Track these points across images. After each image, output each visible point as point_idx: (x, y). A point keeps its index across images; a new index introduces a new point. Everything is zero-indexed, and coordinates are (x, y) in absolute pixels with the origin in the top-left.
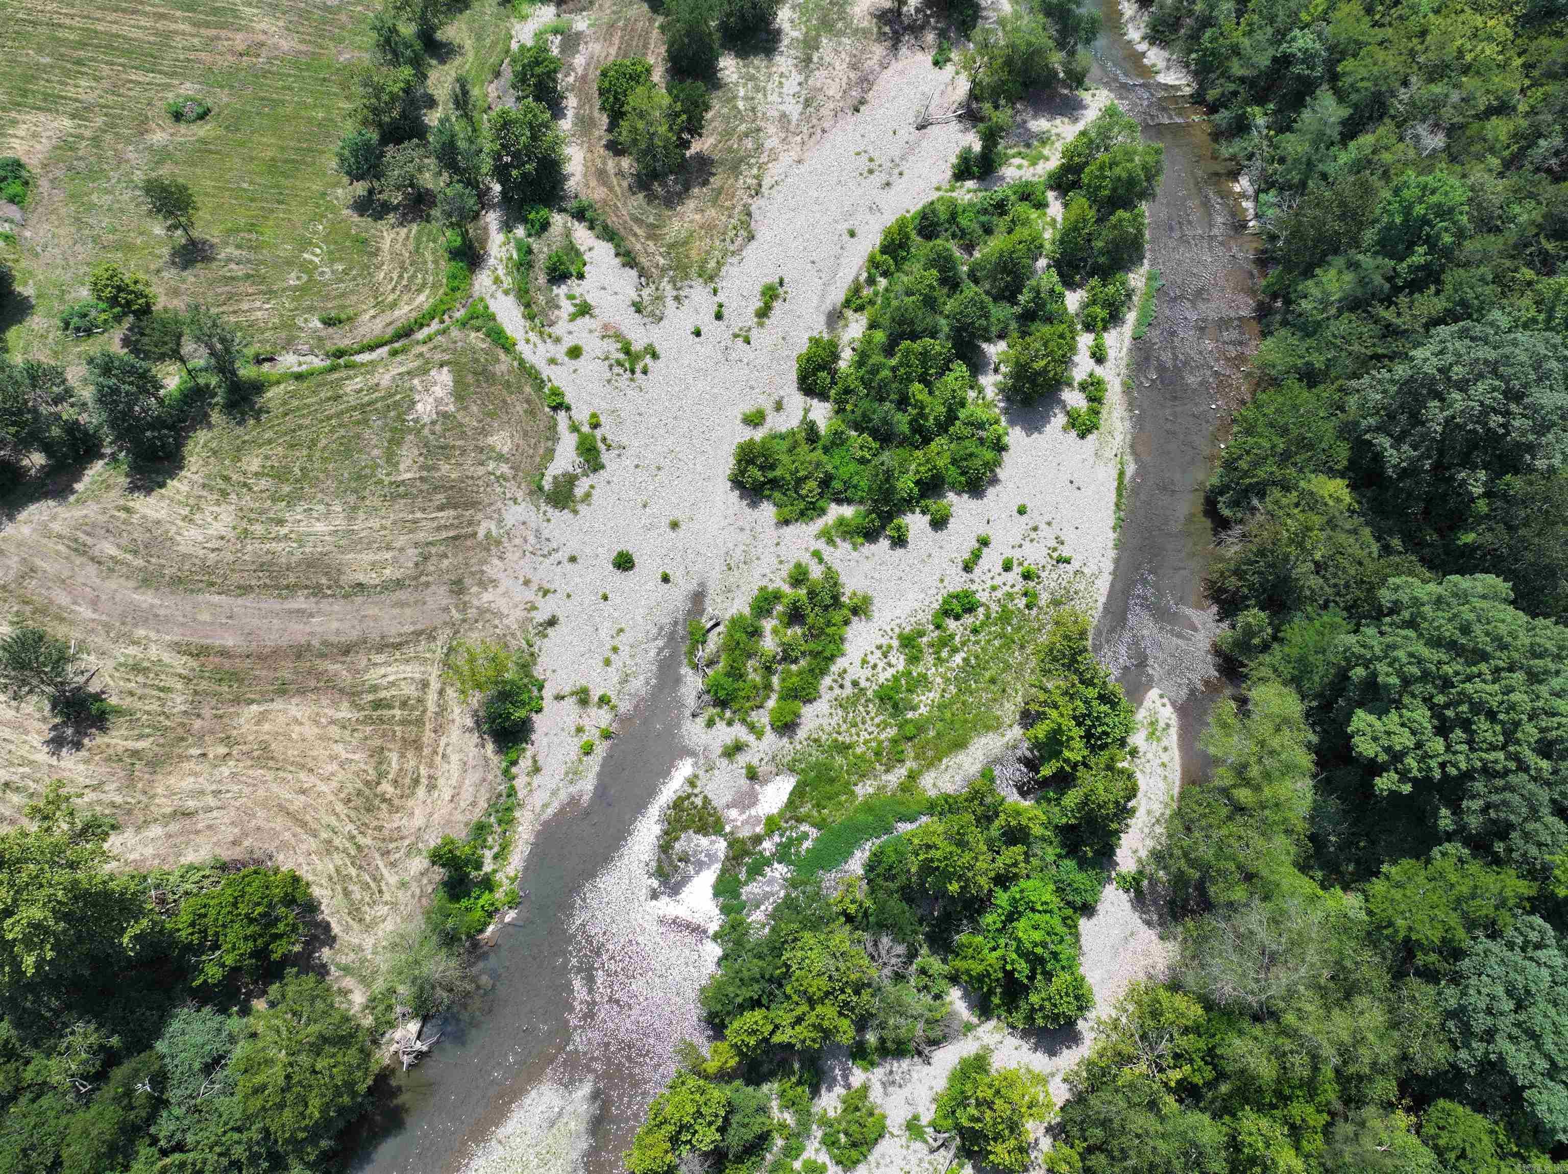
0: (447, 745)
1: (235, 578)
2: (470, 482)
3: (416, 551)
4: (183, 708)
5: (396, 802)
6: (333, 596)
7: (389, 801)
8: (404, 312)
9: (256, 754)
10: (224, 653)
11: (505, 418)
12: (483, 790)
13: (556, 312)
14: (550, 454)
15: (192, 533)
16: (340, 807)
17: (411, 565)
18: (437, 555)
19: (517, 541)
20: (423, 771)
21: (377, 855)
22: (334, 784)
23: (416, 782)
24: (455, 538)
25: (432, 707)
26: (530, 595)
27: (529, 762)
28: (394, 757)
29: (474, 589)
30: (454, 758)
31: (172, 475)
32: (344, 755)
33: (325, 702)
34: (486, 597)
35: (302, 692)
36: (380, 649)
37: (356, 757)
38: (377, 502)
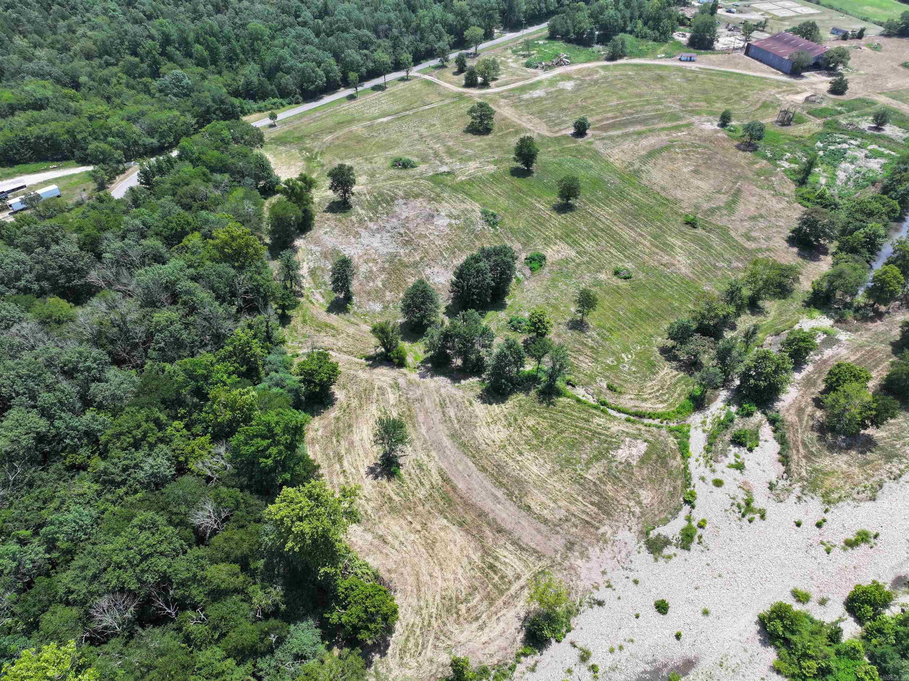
0: (504, 615)
1: (484, 462)
2: (616, 503)
3: (565, 514)
4: (421, 497)
5: (461, 619)
6: (515, 502)
7: (459, 616)
8: (646, 406)
9: (429, 541)
10: (454, 489)
11: (657, 487)
12: (501, 653)
13: (723, 458)
14: (665, 522)
15: (485, 431)
16: (438, 598)
17: (558, 517)
18: (573, 523)
19: (615, 549)
20: (484, 617)
21: (433, 635)
22: (445, 585)
23: (477, 619)
24: (587, 522)
25: (512, 591)
26: (600, 580)
27: (533, 663)
28: (478, 597)
29: (577, 554)
30: (502, 624)
31: (497, 403)
32: (459, 576)
33: (472, 545)
34: (579, 562)
35: (468, 532)
36: (514, 543)
37: (464, 582)
38: (566, 477)
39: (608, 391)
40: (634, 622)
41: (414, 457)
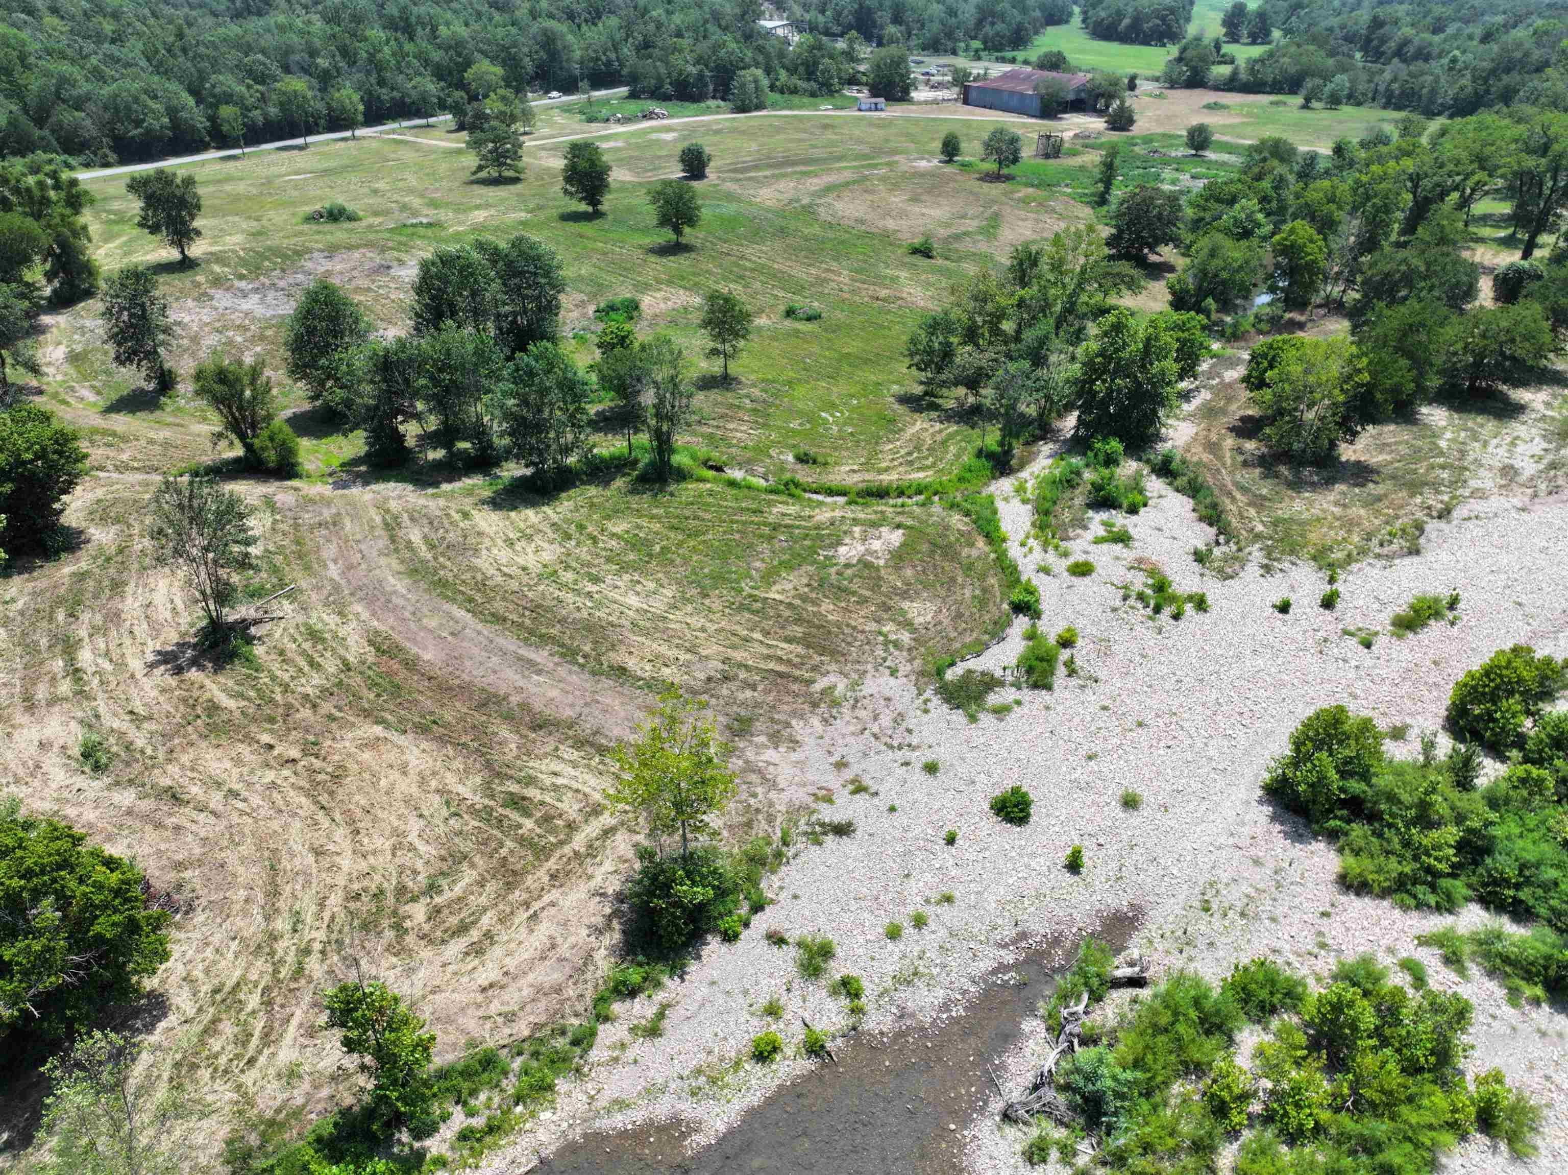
0: (553, 904)
1: (498, 606)
2: (847, 631)
3: (720, 666)
4: (309, 690)
5: (410, 940)
6: (582, 666)
7: (399, 928)
9: (320, 777)
10: (411, 664)
11: (943, 593)
12: (542, 1005)
13: (1079, 531)
14: (980, 649)
15: (503, 555)
16: (335, 900)
17: (702, 676)
18: (744, 682)
19: (862, 714)
20: (486, 921)
21: (307, 998)
22: (363, 866)
23: (463, 929)
24: (781, 675)
25: (579, 842)
26: (833, 781)
28: (468, 876)
29: (762, 739)
30: (545, 929)
32: (413, 837)
33: (458, 764)
34: (770, 755)
35: (442, 740)
36: (579, 744)
37: (422, 848)
38: (717, 605)
39: (799, 466)
40: (947, 855)
41: (300, 618)
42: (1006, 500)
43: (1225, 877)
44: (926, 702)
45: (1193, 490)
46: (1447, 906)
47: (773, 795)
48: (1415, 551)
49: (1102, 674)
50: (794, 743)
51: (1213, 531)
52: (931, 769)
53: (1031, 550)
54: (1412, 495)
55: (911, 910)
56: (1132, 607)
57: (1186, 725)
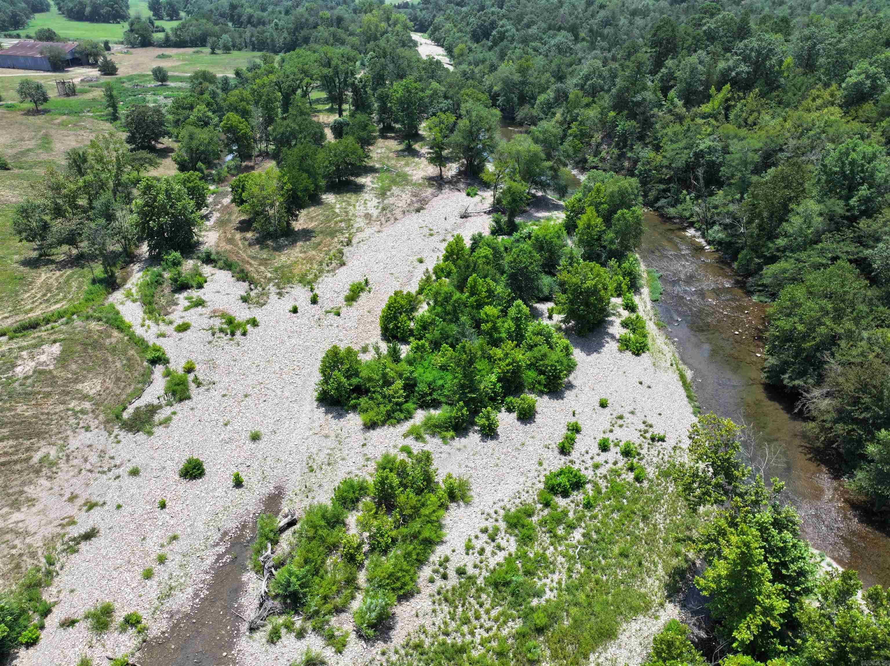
2: (43, 417)
8: (36, 314)
11: (102, 370)
13: (174, 307)
14: (138, 393)
19: (75, 462)
26: (71, 510)
29: (6, 510)
34: (16, 517)
40: (163, 516)
42: (122, 303)
43: (315, 451)
44: (116, 437)
45: (228, 266)
46: (409, 416)
47: (28, 540)
48: (343, 264)
49: (216, 379)
50: (31, 501)
51: (246, 284)
52: (135, 473)
53: (149, 327)
54: (333, 238)
55: (154, 556)
56: (219, 338)
57: (269, 386)
